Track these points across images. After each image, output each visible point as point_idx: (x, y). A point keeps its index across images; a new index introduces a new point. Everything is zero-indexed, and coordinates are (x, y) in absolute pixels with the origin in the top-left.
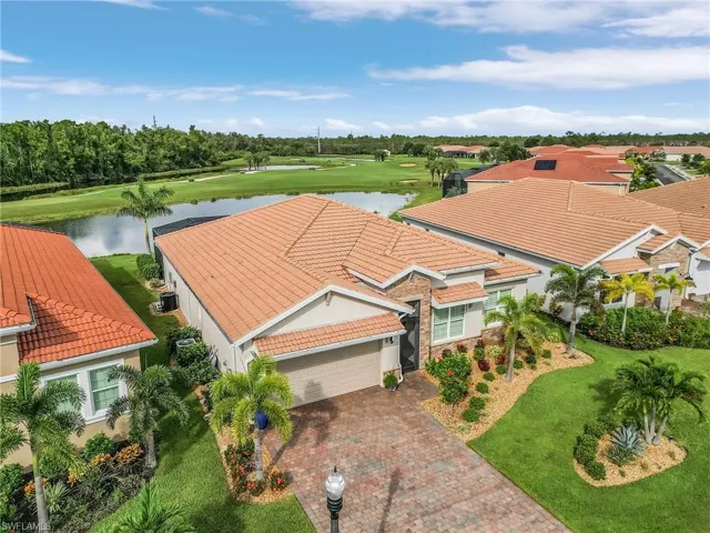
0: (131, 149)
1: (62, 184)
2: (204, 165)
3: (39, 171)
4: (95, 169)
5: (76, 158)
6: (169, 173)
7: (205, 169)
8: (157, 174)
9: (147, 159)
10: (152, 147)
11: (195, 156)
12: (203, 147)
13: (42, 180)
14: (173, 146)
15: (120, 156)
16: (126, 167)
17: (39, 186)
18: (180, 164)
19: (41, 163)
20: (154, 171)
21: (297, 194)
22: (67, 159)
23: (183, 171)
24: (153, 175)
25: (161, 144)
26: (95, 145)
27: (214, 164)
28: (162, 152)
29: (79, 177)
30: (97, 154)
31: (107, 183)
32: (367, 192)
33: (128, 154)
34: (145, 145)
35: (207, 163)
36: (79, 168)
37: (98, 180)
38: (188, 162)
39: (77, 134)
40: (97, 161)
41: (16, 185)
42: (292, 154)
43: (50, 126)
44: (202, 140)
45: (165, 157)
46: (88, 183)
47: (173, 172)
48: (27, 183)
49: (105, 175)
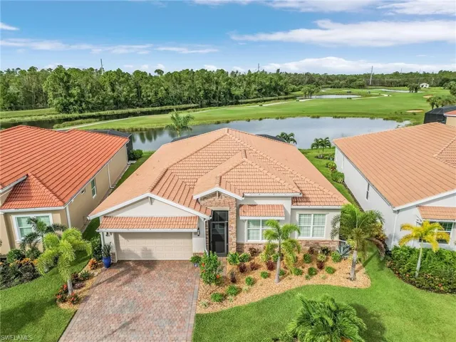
0: (236, 86)
1: (196, 105)
2: (279, 95)
3: (185, 98)
4: (214, 97)
5: (205, 90)
6: (256, 99)
7: (280, 97)
8: (249, 100)
9: (245, 91)
10: (249, 84)
11: (275, 89)
12: (281, 83)
13: (186, 102)
14: (261, 83)
15: (229, 90)
16: (231, 95)
17: (184, 106)
18: (264, 94)
19: (186, 94)
20: (248, 98)
21: (318, 117)
22: (200, 91)
23: (265, 98)
24: (246, 101)
25: (254, 81)
26: (217, 83)
27: (286, 94)
28: (254, 86)
29: (205, 102)
30: (217, 88)
31: (220, 105)
32: (372, 118)
33: (233, 88)
34: (245, 82)
35: (282, 93)
36: (206, 96)
37: (215, 103)
38: (270, 93)
39: (207, 77)
40: (216, 92)
41: (173, 105)
42: (345, 87)
43: (194, 73)
44: (281, 78)
45: (255, 90)
46: (209, 105)
47: (259, 99)
48: (179, 104)
49: (219, 100)
